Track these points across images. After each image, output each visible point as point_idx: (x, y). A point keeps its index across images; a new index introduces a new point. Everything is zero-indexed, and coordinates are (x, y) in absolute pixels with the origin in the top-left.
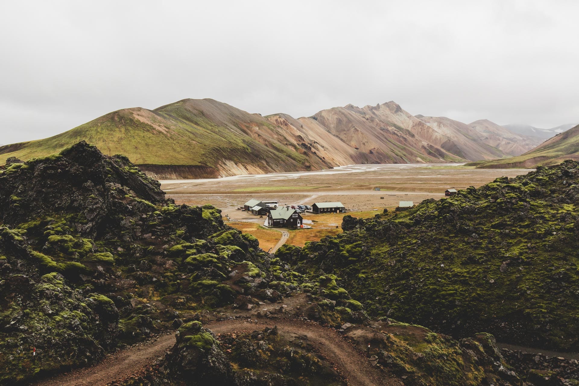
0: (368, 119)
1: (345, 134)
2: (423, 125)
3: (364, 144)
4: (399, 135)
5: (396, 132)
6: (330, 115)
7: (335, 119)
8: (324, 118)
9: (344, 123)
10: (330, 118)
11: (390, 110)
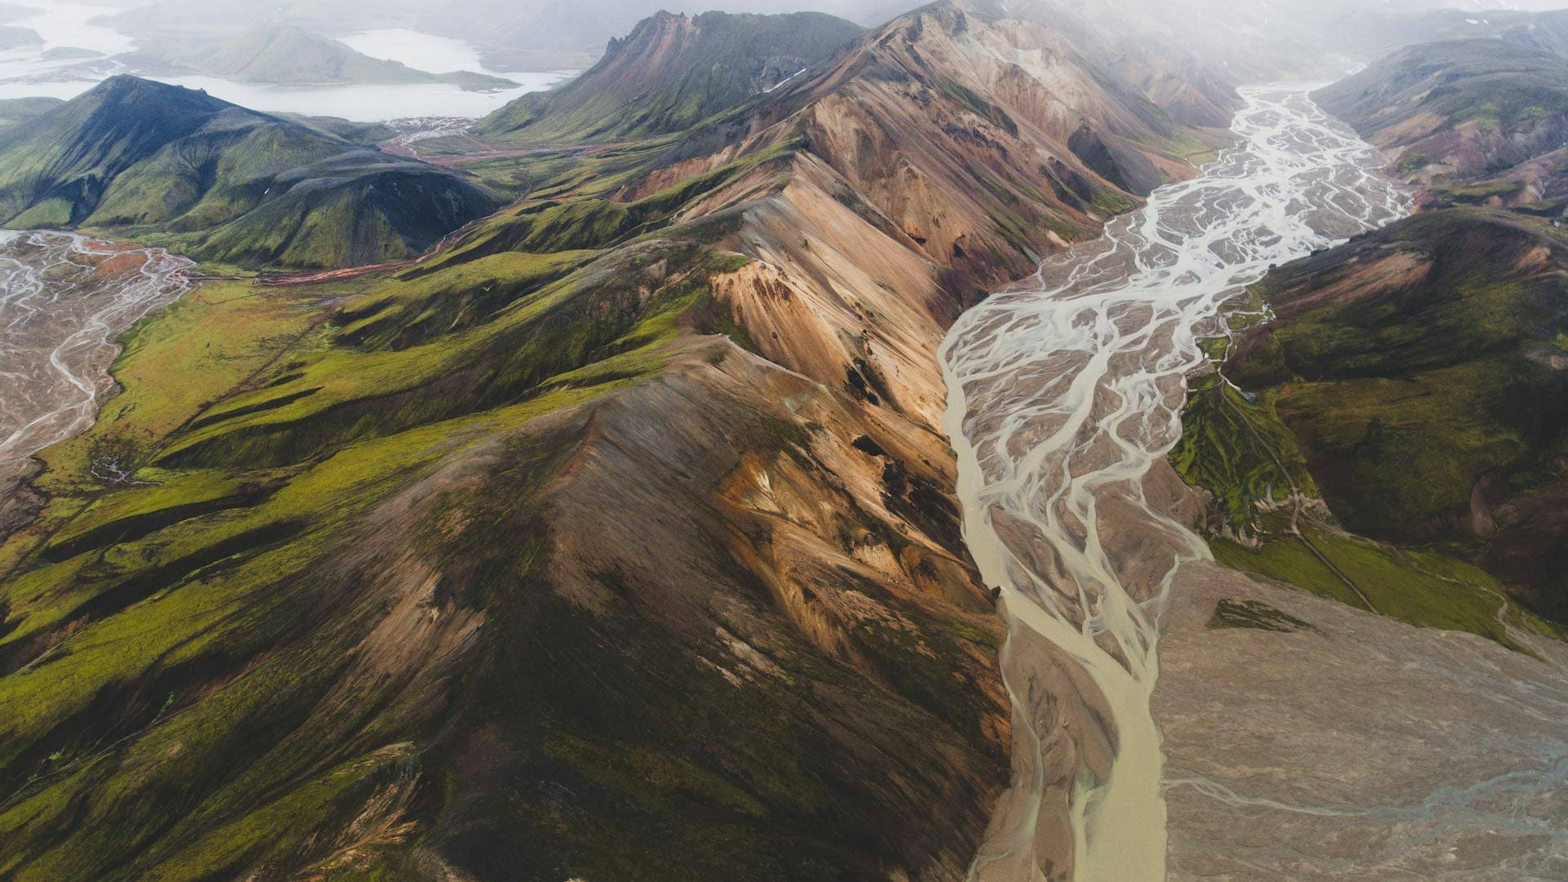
0: (916, 97)
1: (885, 186)
2: (1022, 77)
3: (936, 222)
4: (989, 138)
5: (981, 130)
6: (838, 117)
7: (852, 133)
8: (824, 132)
9: (877, 146)
10: (838, 129)
11: (943, 27)
